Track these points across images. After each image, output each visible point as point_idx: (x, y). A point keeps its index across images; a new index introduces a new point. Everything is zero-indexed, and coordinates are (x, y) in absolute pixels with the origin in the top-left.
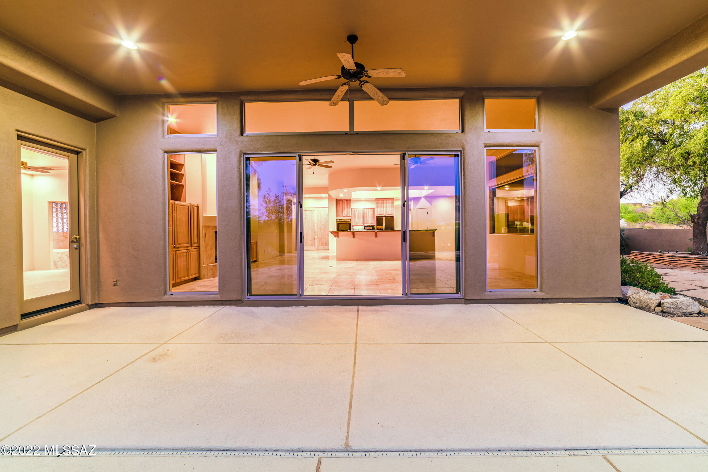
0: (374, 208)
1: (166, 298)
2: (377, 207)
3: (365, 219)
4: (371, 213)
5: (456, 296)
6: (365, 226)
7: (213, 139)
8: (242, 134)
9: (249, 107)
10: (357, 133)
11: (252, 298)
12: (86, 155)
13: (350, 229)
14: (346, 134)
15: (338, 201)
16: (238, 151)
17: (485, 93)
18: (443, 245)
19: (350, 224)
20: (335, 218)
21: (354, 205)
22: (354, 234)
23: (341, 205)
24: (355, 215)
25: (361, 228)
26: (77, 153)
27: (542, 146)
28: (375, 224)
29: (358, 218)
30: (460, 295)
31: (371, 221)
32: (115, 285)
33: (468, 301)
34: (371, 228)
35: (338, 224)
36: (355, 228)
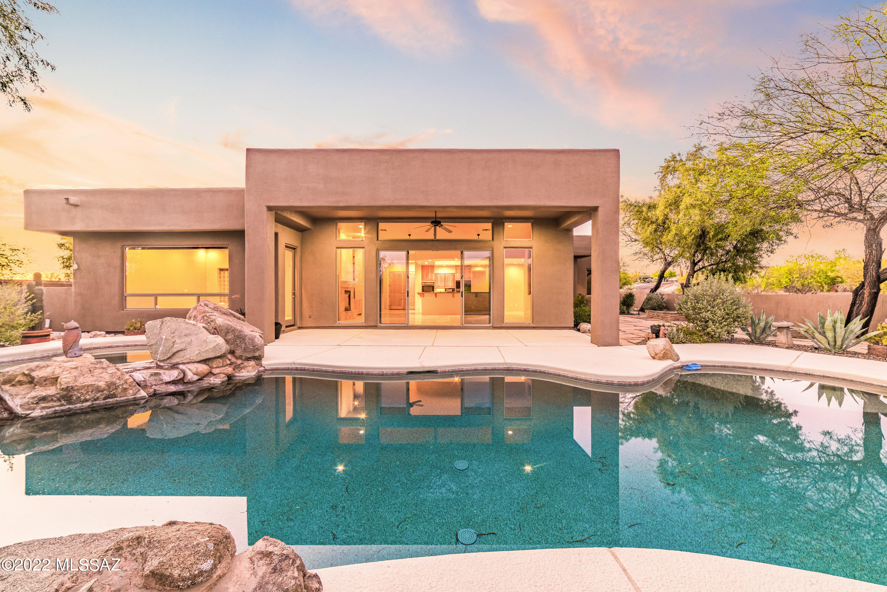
0: (454, 274)
1: (336, 325)
2: (456, 272)
3: (446, 282)
4: (451, 278)
5: (489, 325)
6: (446, 289)
7: (362, 242)
8: (378, 240)
9: (382, 225)
10: (438, 240)
11: (382, 325)
12: (298, 250)
13: (433, 291)
14: (432, 240)
15: (423, 267)
16: (376, 248)
17: (504, 220)
18: (512, 305)
19: (433, 287)
20: (421, 281)
21: (437, 271)
22: (436, 294)
23: (426, 271)
24: (438, 279)
25: (443, 290)
26: (294, 249)
27: (533, 248)
28: (455, 287)
29: (441, 281)
30: (491, 325)
31: (451, 285)
32: (310, 317)
33: (494, 328)
34: (451, 290)
35: (423, 287)
36: (437, 290)
